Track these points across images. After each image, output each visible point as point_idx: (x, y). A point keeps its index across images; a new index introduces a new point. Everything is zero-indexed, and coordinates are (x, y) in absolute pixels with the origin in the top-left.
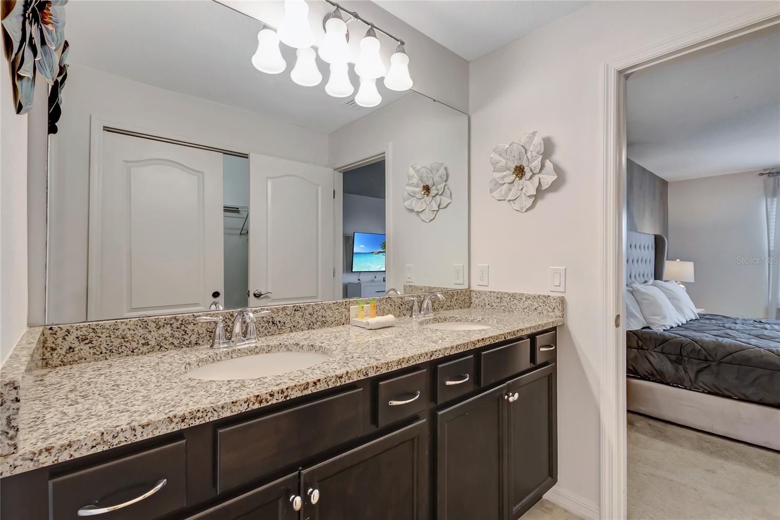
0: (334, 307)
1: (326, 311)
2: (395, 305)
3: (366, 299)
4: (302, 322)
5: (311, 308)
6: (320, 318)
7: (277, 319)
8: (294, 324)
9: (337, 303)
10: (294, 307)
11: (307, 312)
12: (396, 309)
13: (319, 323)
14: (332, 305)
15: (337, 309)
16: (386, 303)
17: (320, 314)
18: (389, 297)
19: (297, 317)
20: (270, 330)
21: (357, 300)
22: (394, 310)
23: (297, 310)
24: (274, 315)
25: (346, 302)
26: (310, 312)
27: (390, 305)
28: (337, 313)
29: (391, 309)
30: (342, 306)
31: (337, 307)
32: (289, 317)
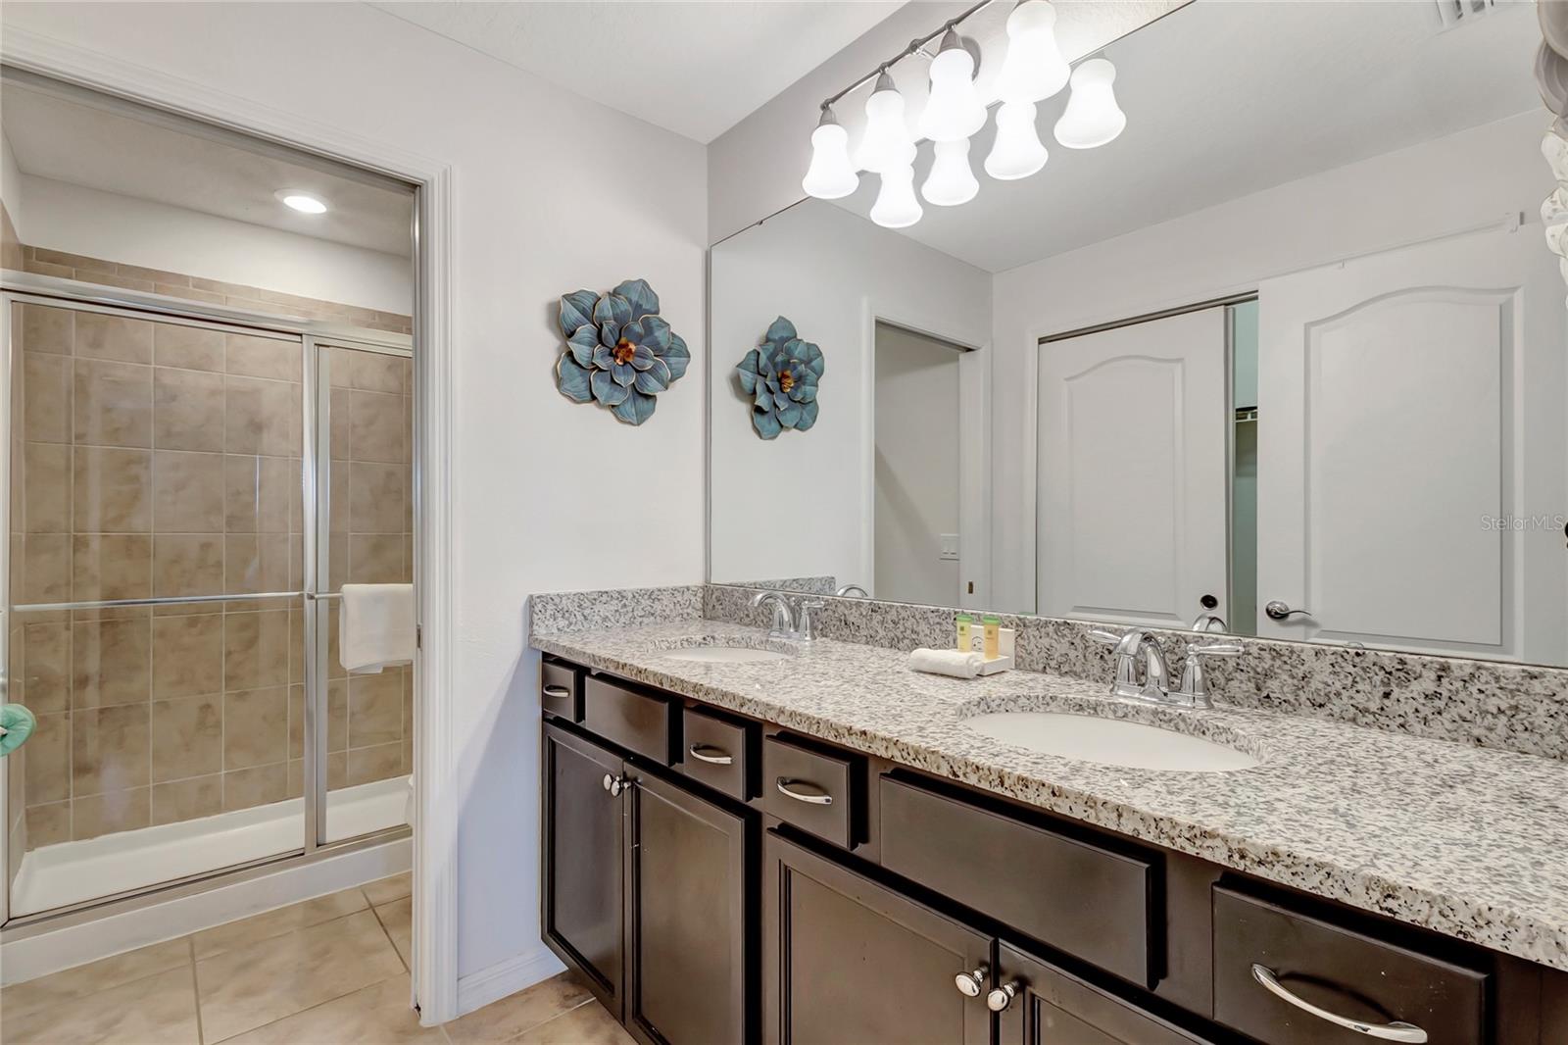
0: (933, 619)
1: (918, 622)
2: (1086, 647)
3: (1001, 614)
4: (882, 633)
5: (894, 612)
6: (909, 632)
7: (851, 619)
8: (871, 632)
9: (938, 611)
10: (870, 604)
11: (889, 617)
12: (1090, 657)
13: (906, 641)
14: (930, 615)
15: (938, 623)
16: (1055, 637)
17: (908, 624)
18: (1065, 622)
19: (874, 622)
20: (843, 633)
21: (979, 615)
22: (1081, 656)
23: (876, 612)
24: (846, 612)
25: (955, 613)
26: (894, 618)
27: (1068, 644)
28: (937, 630)
29: (1072, 654)
30: (948, 620)
31: (937, 620)
32: (864, 619)
